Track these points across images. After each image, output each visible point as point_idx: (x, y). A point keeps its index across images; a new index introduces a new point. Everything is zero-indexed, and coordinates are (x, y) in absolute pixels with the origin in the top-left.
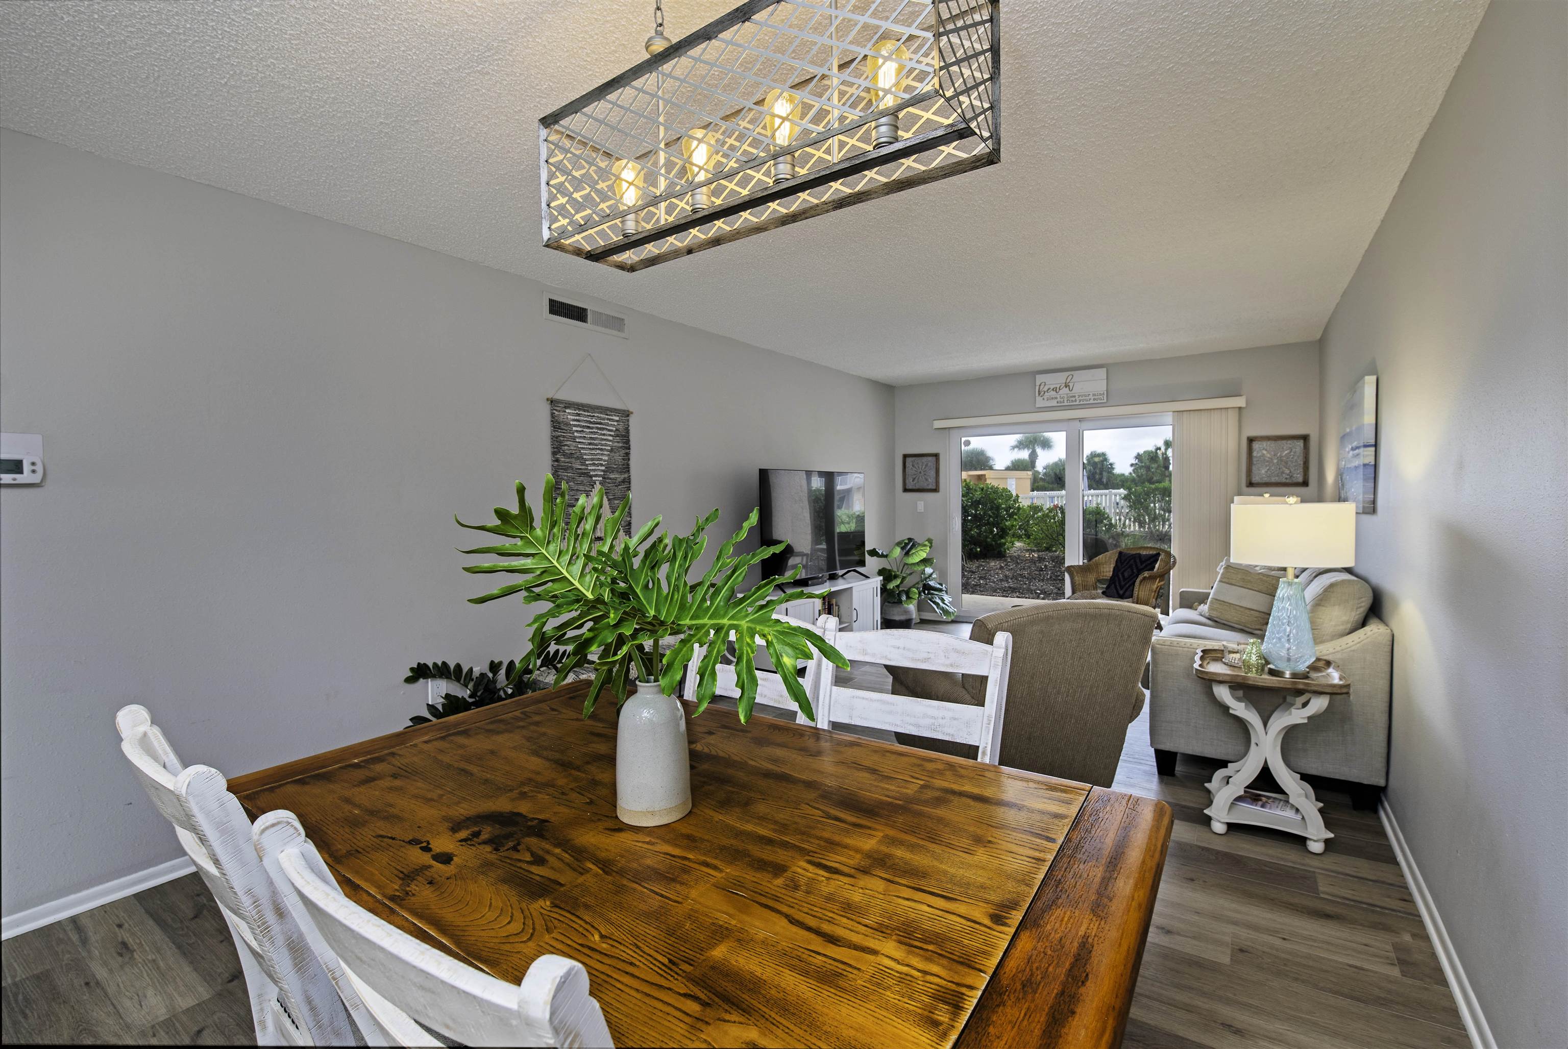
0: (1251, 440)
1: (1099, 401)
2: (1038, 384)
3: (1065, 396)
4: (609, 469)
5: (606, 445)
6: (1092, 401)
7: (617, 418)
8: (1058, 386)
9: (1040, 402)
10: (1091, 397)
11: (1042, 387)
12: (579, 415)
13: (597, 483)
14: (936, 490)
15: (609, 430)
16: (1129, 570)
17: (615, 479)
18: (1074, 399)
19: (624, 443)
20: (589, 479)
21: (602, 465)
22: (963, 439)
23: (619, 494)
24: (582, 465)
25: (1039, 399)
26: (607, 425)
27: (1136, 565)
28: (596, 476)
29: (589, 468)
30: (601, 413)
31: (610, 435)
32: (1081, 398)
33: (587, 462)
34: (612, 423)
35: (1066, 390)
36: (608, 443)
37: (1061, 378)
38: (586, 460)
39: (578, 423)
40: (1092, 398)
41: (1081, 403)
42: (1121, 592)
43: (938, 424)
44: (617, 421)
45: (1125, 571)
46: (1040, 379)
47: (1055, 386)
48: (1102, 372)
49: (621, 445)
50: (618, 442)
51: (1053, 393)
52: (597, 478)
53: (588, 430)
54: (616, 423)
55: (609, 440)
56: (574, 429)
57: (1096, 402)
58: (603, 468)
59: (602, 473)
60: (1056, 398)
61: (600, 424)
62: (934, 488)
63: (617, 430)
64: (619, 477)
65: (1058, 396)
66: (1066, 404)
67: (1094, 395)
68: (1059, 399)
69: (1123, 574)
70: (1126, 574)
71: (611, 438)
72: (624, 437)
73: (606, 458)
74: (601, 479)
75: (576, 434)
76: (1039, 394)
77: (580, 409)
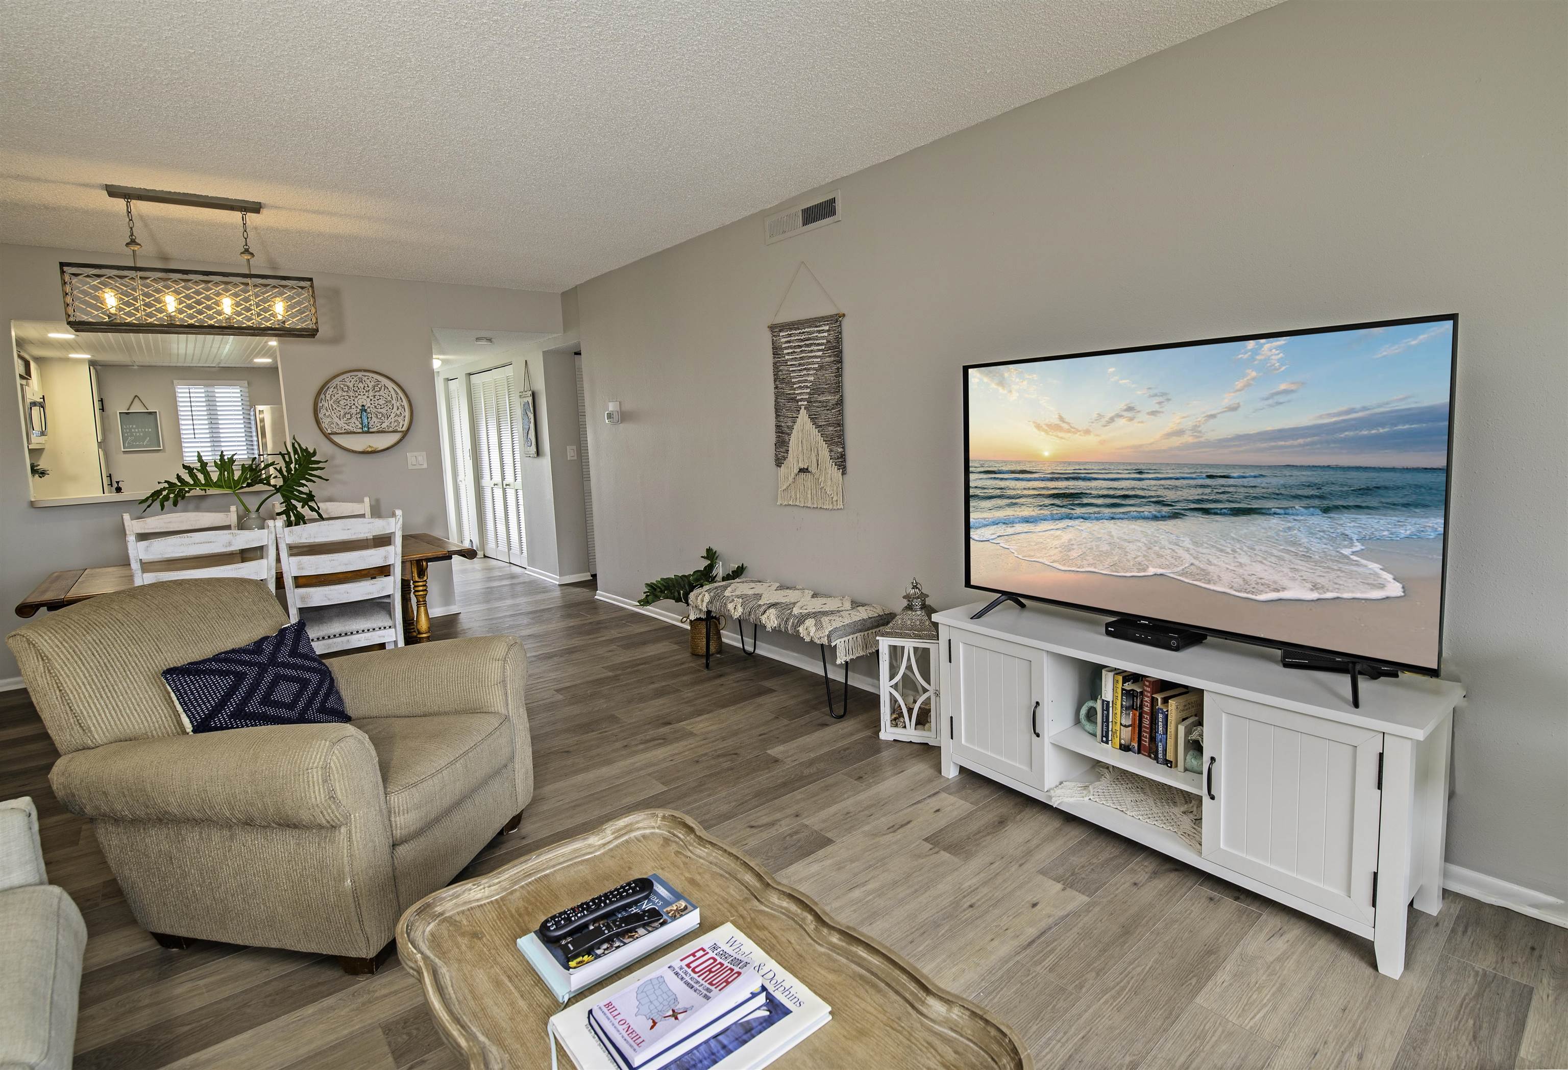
4: (816, 390)
5: (813, 363)
7: (827, 328)
12: (790, 335)
13: (803, 407)
15: (819, 345)
17: (828, 401)
19: (835, 356)
20: (796, 404)
21: (807, 387)
23: (832, 420)
24: (790, 390)
26: (817, 338)
28: (801, 400)
29: (796, 392)
30: (810, 327)
31: (819, 350)
33: (795, 386)
34: (822, 335)
36: (815, 360)
38: (795, 383)
39: (789, 345)
44: (828, 331)
49: (832, 359)
50: (830, 356)
52: (802, 403)
53: (799, 350)
54: (826, 334)
55: (818, 354)
56: (786, 351)
58: (808, 390)
59: (808, 396)
61: (810, 339)
63: (828, 342)
64: (831, 398)
71: (820, 353)
72: (836, 349)
73: (812, 378)
74: (806, 403)
75: (787, 357)
77: (791, 329)
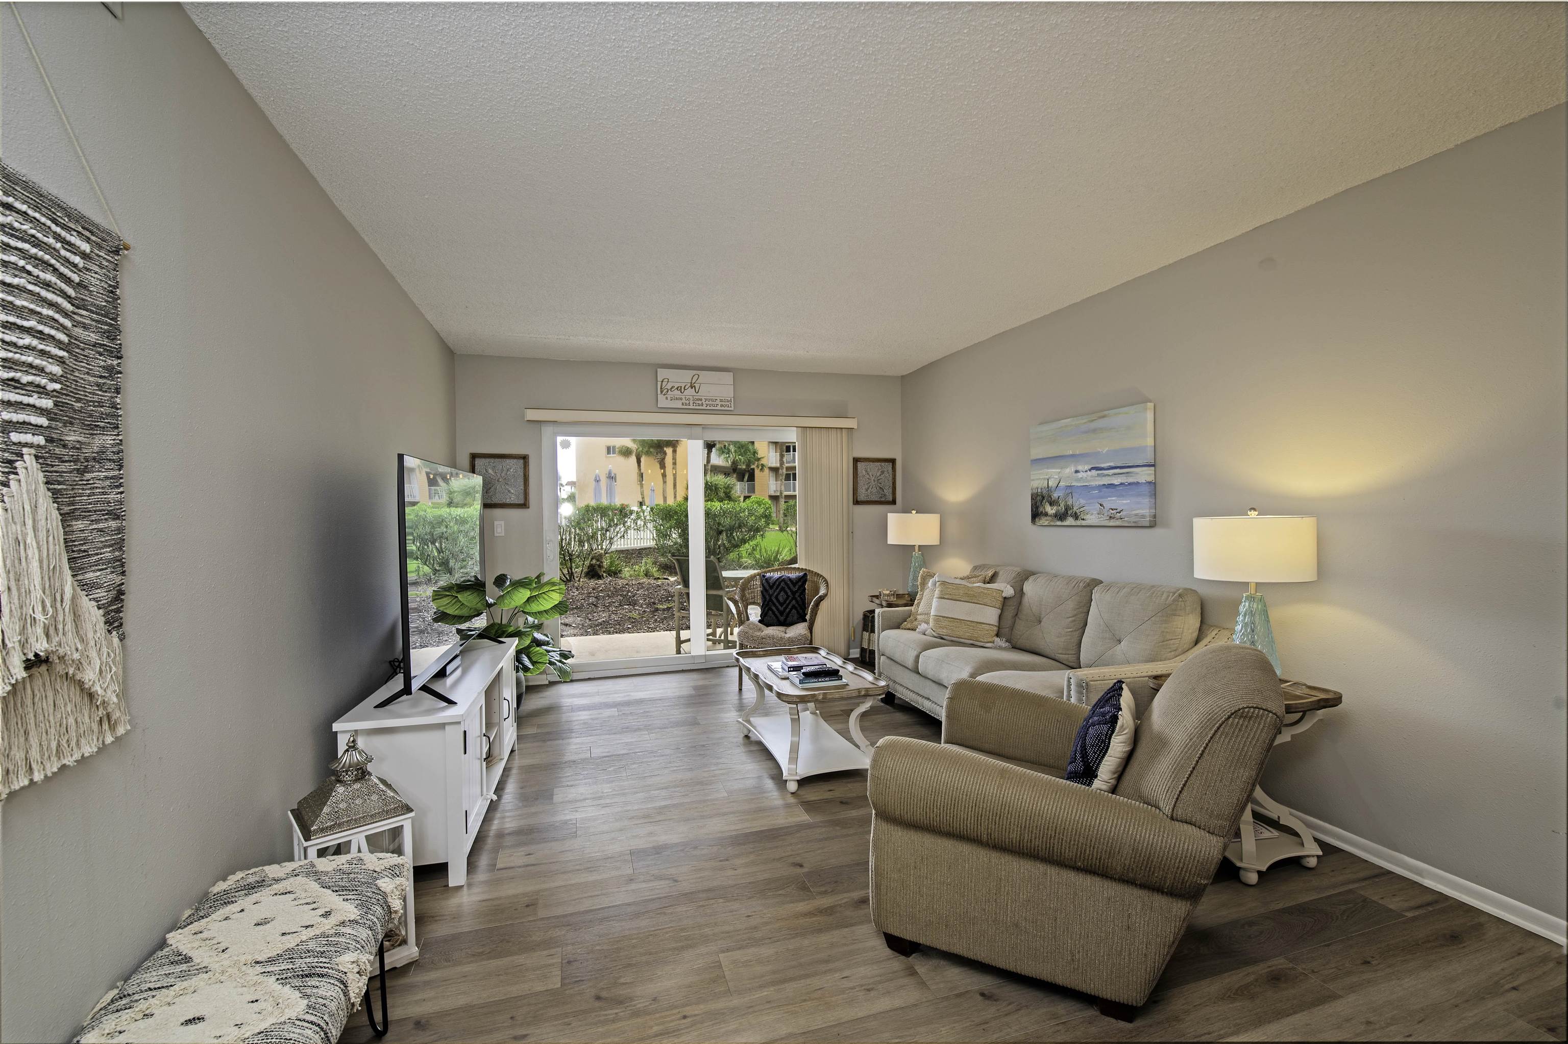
0: (856, 461)
1: (726, 408)
2: (660, 379)
3: (692, 399)
4: (60, 412)
6: (719, 408)
7: (86, 247)
8: (684, 384)
9: (663, 402)
10: (718, 402)
11: (664, 384)
13: (29, 452)
14: (524, 505)
15: (64, 279)
16: (782, 593)
18: (700, 402)
19: (105, 336)
21: (41, 391)
22: (560, 439)
25: (661, 397)
26: (59, 257)
27: (789, 588)
30: (36, 208)
32: (707, 402)
34: (72, 257)
35: (690, 392)
37: (685, 377)
40: (720, 403)
41: (708, 408)
42: (782, 619)
43: (531, 415)
44: (84, 256)
45: (779, 594)
46: (662, 374)
47: (679, 385)
48: (728, 377)
49: (95, 338)
50: (88, 329)
51: (677, 392)
52: (28, 438)
54: (81, 262)
57: (723, 408)
58: (45, 404)
59: (43, 421)
60: (681, 399)
61: (37, 244)
62: (522, 502)
63: (84, 286)
64: (92, 441)
65: (683, 397)
66: (691, 407)
67: (721, 400)
68: (684, 401)
69: (777, 598)
70: (781, 599)
71: (67, 308)
72: (106, 317)
73: (54, 371)
74: (40, 440)
76: (662, 392)
